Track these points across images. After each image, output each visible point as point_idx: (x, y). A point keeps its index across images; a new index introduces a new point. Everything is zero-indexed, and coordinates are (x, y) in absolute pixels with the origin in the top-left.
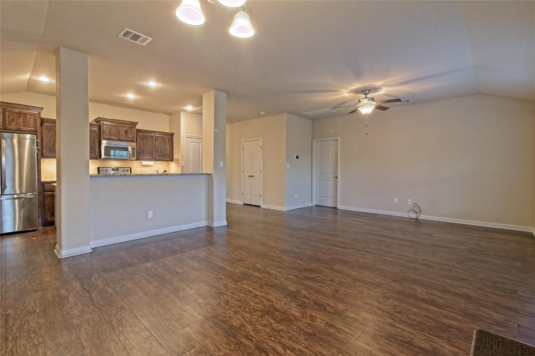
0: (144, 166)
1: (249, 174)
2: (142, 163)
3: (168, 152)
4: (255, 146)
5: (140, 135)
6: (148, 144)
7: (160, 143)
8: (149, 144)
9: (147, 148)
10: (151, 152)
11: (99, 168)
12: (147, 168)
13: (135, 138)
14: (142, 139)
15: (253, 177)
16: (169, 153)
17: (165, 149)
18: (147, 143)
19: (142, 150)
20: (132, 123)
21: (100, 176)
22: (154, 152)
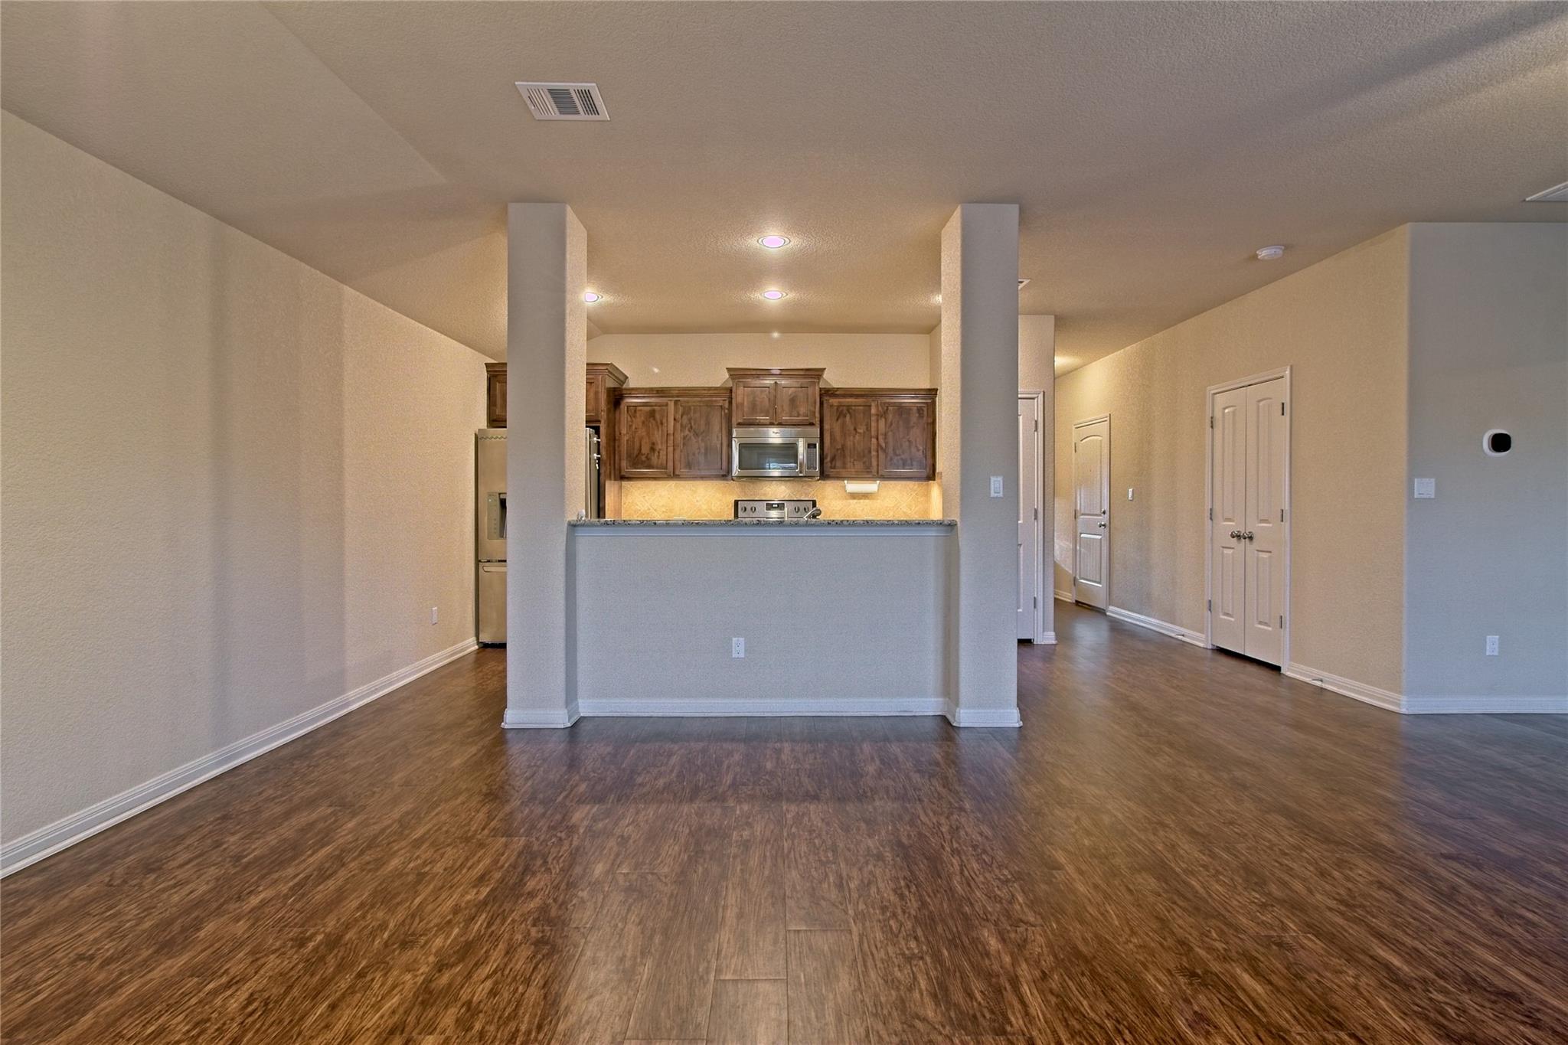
0: (854, 496)
1: (1233, 526)
2: (844, 487)
3: (918, 450)
4: (1261, 404)
5: (832, 406)
6: (855, 429)
7: (891, 424)
8: (859, 430)
9: (854, 444)
10: (866, 452)
11: (736, 503)
12: (862, 501)
13: (817, 415)
14: (840, 414)
15: (1251, 538)
16: (921, 453)
17: (909, 441)
18: (852, 428)
19: (840, 447)
20: (808, 373)
21: (739, 524)
22: (874, 453)
